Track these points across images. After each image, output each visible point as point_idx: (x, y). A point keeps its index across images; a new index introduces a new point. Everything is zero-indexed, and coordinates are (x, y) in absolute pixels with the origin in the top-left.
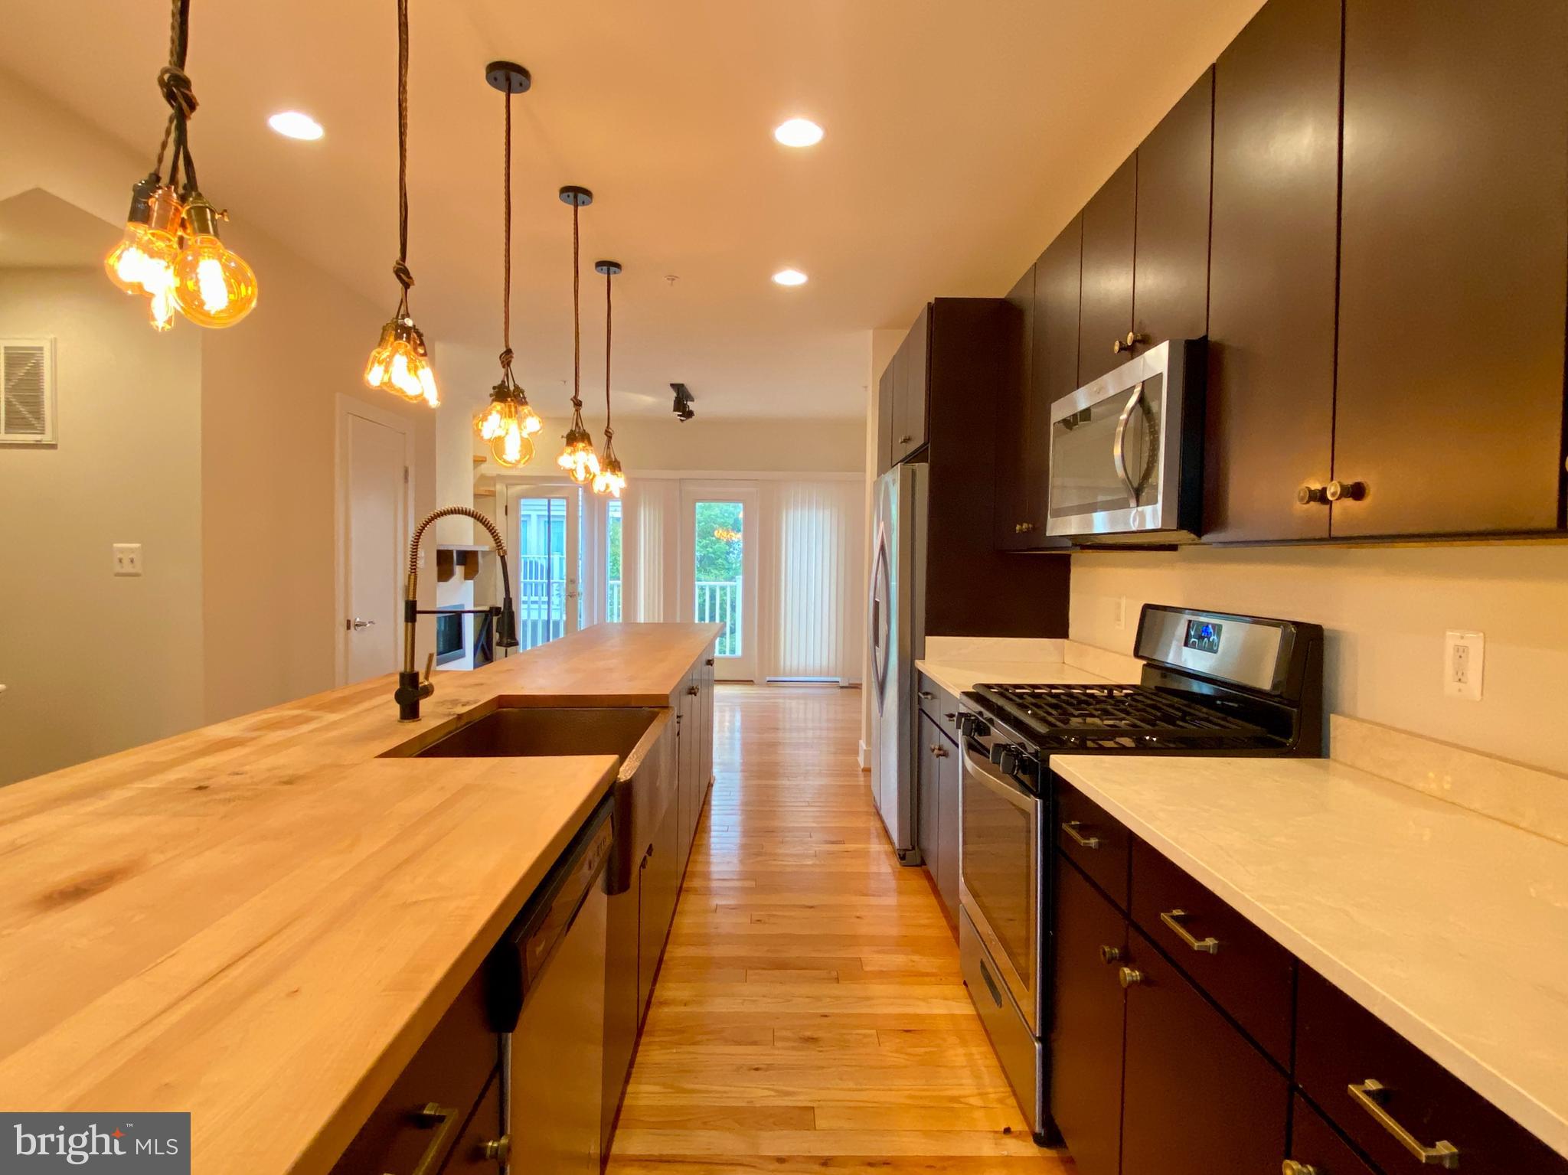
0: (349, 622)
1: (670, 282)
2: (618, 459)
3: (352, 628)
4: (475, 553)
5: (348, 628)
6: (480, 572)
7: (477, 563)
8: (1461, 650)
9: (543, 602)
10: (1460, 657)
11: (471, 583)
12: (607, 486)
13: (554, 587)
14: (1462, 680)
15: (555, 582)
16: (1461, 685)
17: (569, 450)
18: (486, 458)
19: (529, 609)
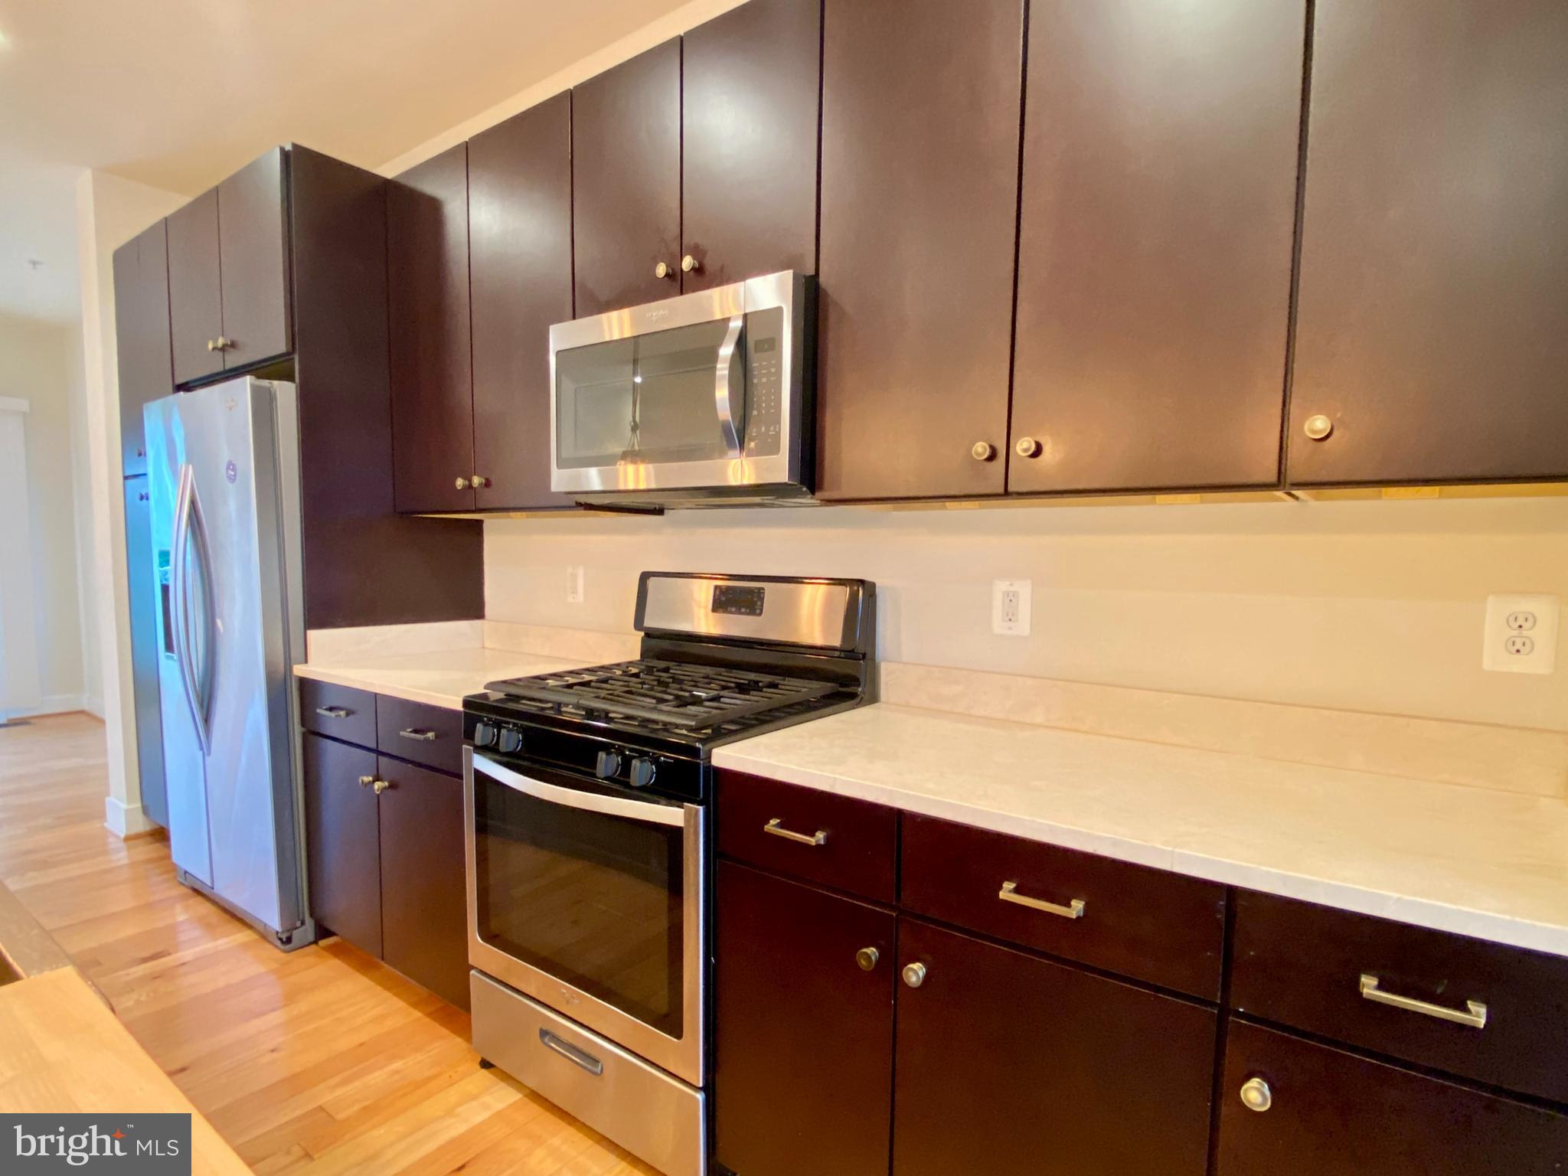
8: (1011, 595)
10: (1011, 601)
14: (1013, 619)
16: (1010, 624)
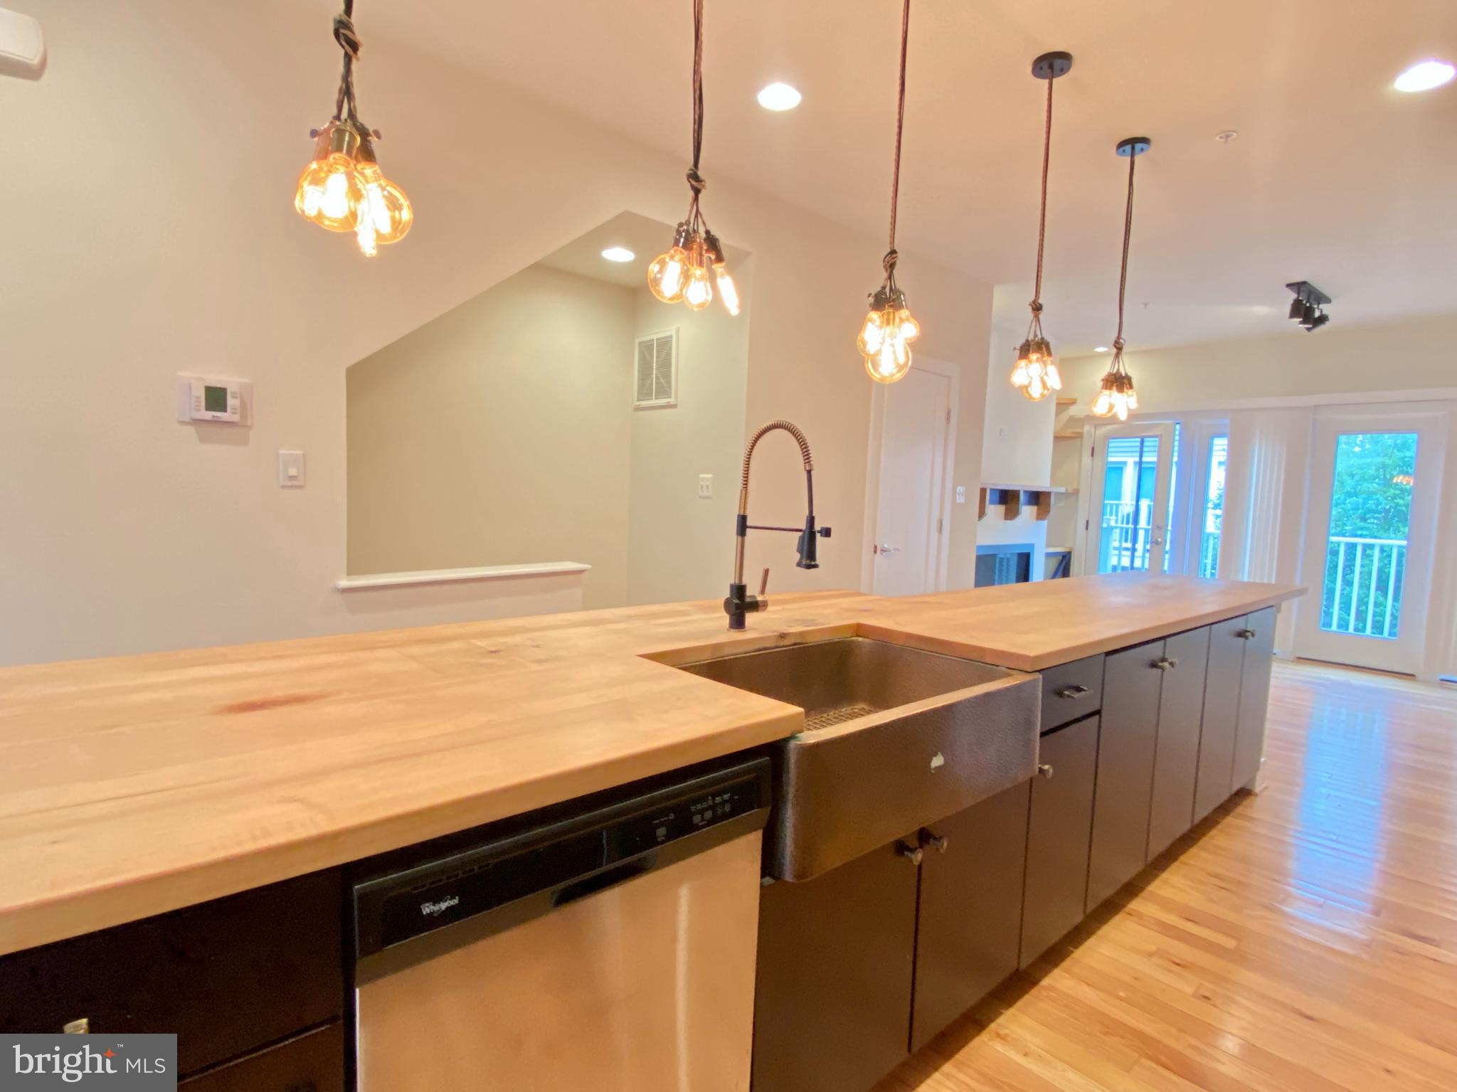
0: (876, 547)
1: (1223, 140)
2: (1129, 374)
3: (878, 552)
4: (1048, 494)
5: (875, 552)
6: (1051, 513)
7: (1049, 504)
9: (1126, 549)
11: (1044, 523)
12: (1111, 407)
13: (1141, 534)
15: (1142, 529)
17: (1023, 363)
18: (1076, 400)
19: (1120, 556)
